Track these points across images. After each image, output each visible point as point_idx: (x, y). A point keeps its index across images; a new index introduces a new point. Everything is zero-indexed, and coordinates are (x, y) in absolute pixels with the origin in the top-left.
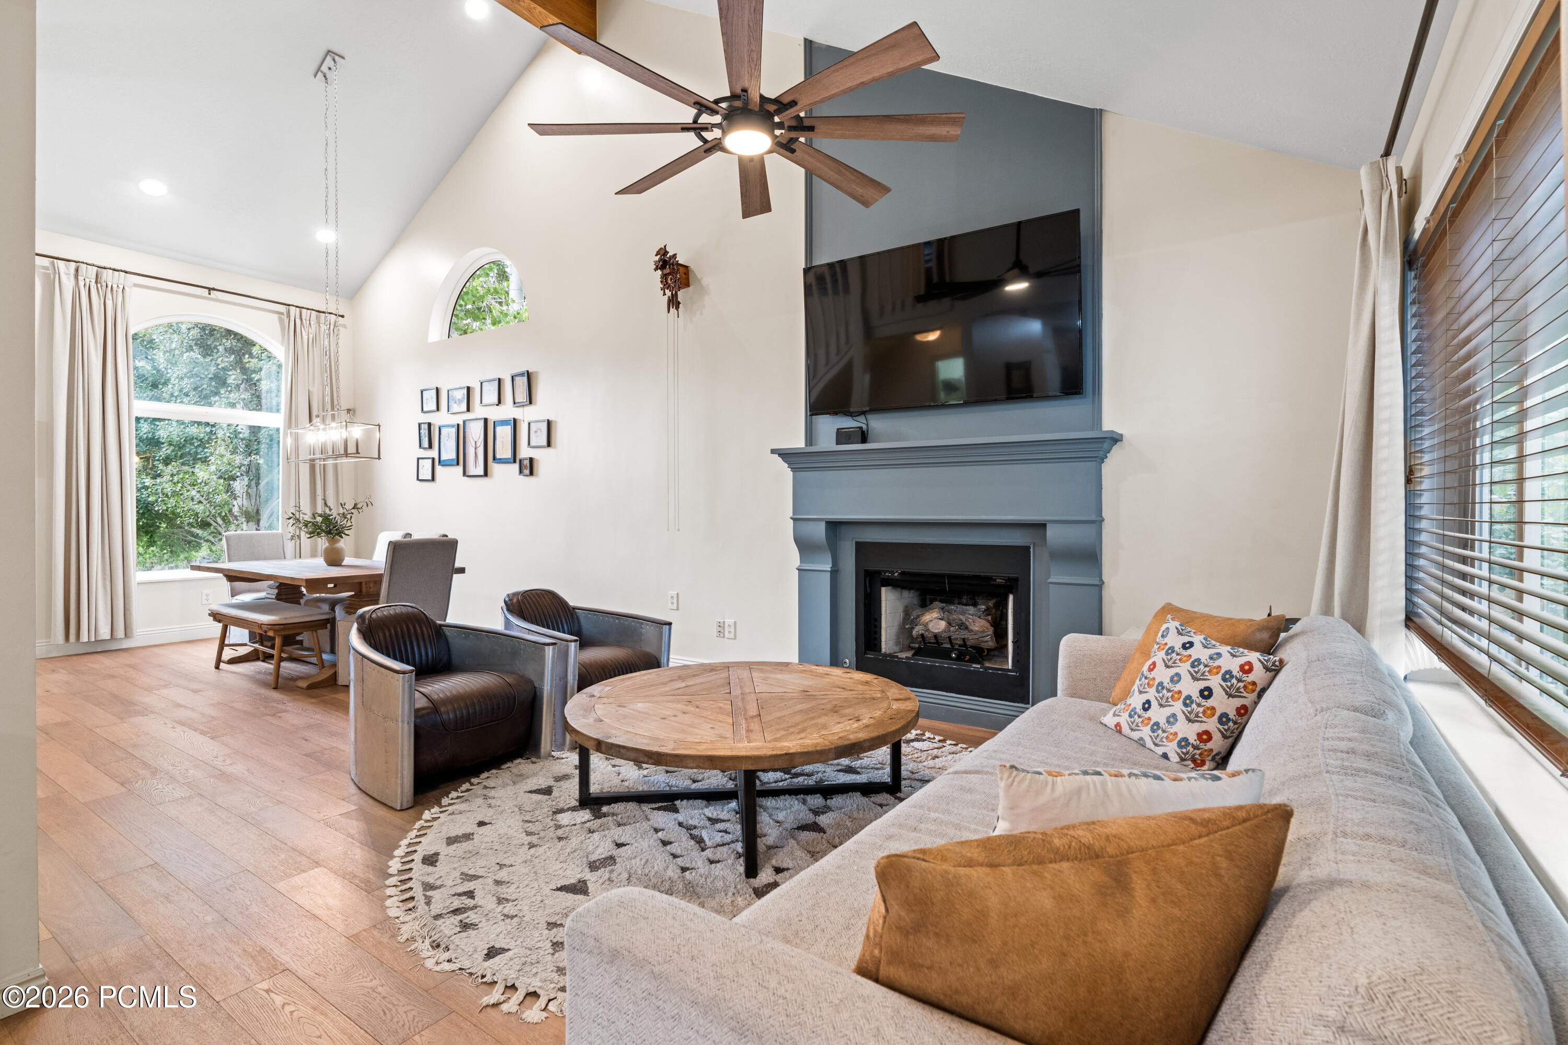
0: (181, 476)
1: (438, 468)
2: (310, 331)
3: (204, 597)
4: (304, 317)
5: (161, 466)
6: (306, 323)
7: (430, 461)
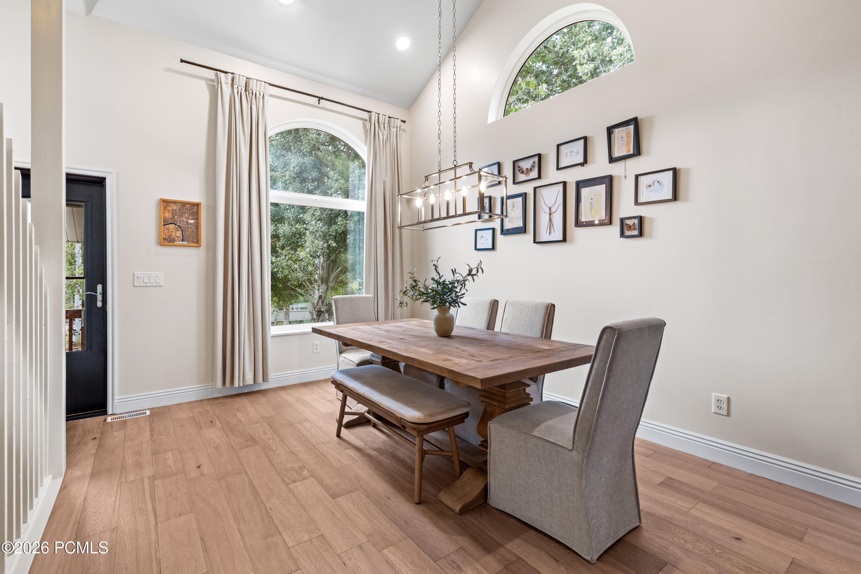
0: (290, 256)
1: (499, 237)
2: (384, 133)
3: (315, 347)
4: (380, 121)
5: (280, 251)
6: (382, 126)
7: (491, 231)
